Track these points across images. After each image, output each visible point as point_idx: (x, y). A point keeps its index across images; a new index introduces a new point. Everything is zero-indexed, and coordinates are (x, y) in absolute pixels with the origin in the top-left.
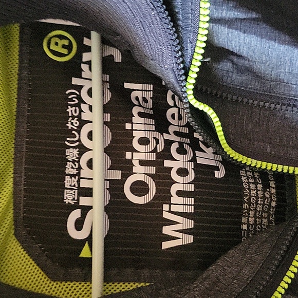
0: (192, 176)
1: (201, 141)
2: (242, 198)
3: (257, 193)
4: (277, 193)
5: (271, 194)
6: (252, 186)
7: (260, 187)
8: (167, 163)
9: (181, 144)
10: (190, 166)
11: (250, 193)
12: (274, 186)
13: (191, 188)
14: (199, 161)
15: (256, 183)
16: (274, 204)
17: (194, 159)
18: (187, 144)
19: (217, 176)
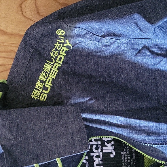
0: (101, 157)
1: (106, 142)
2: (122, 164)
3: (128, 161)
4: (136, 159)
5: (133, 160)
6: (126, 158)
7: (129, 158)
8: (92, 154)
9: (97, 145)
10: (100, 154)
11: (125, 161)
12: (134, 156)
13: (102, 162)
14: (104, 151)
15: (127, 157)
16: (135, 163)
17: (102, 151)
18: (99, 144)
19: (111, 157)
